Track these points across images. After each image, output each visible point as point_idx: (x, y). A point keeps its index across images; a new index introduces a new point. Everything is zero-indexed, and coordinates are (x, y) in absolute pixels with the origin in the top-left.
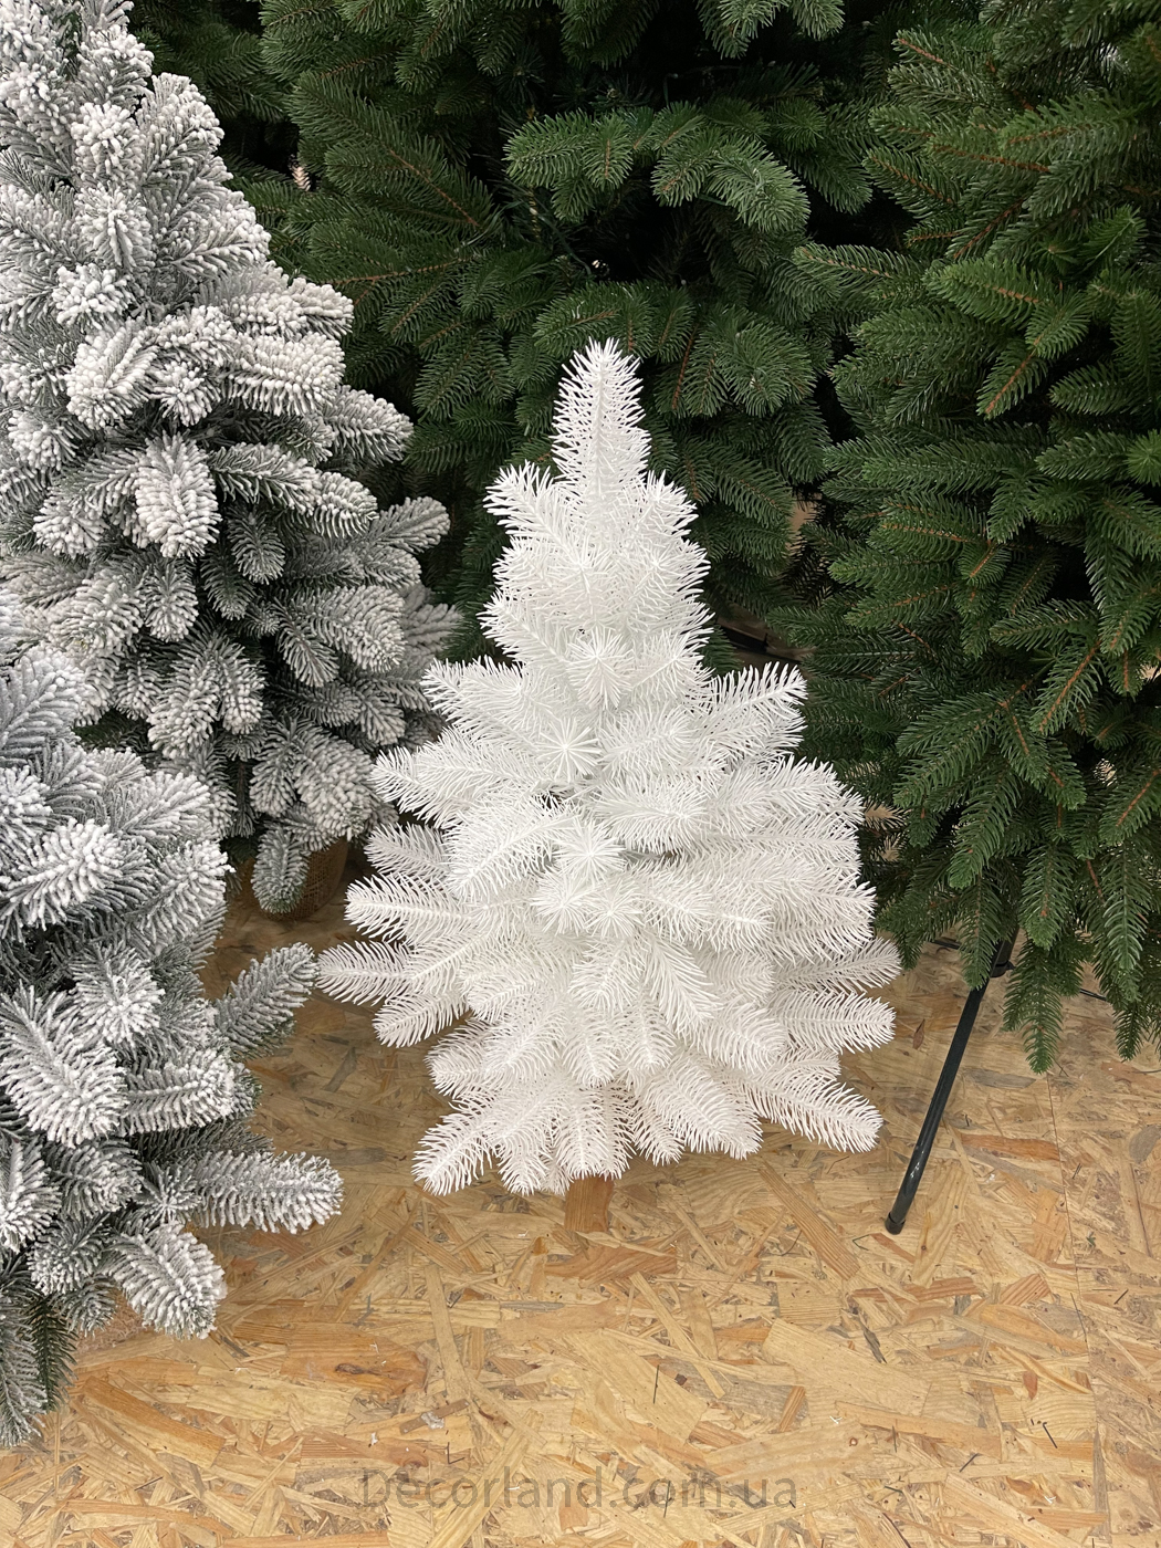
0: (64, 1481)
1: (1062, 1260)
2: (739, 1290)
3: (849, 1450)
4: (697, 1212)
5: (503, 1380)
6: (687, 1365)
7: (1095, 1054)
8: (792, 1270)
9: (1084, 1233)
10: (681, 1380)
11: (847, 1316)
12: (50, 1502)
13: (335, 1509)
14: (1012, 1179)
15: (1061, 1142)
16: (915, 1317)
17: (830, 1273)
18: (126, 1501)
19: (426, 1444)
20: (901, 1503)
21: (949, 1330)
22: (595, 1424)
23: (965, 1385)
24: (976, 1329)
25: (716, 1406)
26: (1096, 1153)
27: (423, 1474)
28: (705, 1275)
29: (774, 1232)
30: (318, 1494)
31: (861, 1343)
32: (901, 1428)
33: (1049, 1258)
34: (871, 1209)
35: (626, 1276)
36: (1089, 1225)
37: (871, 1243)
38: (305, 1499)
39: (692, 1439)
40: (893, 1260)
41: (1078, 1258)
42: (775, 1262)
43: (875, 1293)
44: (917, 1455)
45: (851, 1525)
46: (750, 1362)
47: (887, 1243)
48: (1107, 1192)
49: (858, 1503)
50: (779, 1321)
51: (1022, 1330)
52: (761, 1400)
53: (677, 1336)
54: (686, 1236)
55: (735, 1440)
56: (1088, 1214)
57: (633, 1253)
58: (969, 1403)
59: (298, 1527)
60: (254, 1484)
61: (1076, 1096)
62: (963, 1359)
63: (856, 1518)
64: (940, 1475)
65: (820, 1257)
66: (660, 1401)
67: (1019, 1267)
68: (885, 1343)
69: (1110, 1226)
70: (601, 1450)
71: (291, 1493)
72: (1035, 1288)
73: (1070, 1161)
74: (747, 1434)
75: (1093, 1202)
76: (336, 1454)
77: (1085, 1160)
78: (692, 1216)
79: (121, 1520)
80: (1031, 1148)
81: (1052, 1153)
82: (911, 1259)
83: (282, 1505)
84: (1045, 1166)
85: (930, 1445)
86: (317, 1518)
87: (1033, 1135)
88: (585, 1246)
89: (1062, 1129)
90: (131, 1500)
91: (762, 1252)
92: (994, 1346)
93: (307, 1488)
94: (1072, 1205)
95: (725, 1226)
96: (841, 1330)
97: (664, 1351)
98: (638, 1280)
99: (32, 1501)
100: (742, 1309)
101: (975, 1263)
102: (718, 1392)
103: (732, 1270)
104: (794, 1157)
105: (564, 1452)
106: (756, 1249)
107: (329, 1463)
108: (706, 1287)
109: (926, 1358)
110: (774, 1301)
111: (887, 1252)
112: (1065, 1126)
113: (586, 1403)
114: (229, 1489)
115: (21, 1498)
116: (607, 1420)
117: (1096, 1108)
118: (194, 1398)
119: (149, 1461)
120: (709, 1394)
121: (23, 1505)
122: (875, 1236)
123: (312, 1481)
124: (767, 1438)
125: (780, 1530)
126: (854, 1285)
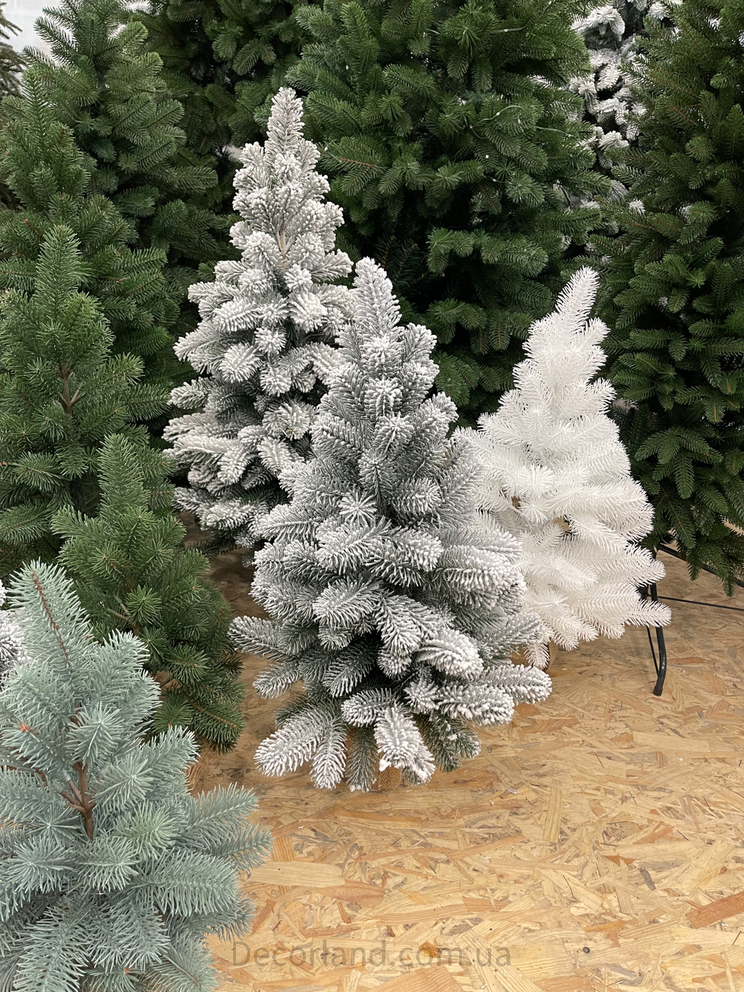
0: (351, 850)
1: (728, 694)
2: (609, 725)
3: (692, 768)
4: (575, 702)
5: (534, 772)
6: (607, 752)
7: (694, 626)
8: (627, 715)
9: (731, 684)
10: (610, 758)
11: (660, 726)
12: (350, 861)
13: (492, 831)
14: (690, 671)
15: (701, 656)
16: (686, 721)
17: (643, 713)
18: (390, 850)
19: (516, 800)
20: (725, 780)
21: (701, 723)
22: (585, 779)
23: (720, 739)
24: (712, 721)
25: (629, 764)
26: (717, 658)
27: (522, 810)
28: (593, 722)
29: (610, 704)
30: (481, 827)
31: (672, 733)
32: (706, 757)
33: (723, 693)
34: (643, 690)
35: (560, 728)
36: (731, 681)
37: (652, 701)
38: (476, 830)
39: (628, 776)
40: (665, 705)
41: (734, 692)
42: (619, 713)
43: (664, 716)
44: (719, 765)
45: (711, 791)
46: (633, 747)
47: (659, 700)
48: (729, 669)
49: (709, 784)
50: (634, 732)
51: (729, 718)
52: (646, 758)
53: (598, 744)
54: (575, 711)
55: (646, 773)
56: (728, 678)
57: (557, 720)
58: (726, 744)
59: (480, 841)
60: (448, 830)
61: (697, 641)
62: (714, 731)
63: (711, 789)
64: (733, 769)
65: (635, 709)
66: (606, 767)
67: (714, 700)
68: (681, 732)
69: (739, 680)
70: (594, 786)
71: (467, 830)
72: (723, 704)
73: (708, 662)
74: (649, 770)
75: (726, 673)
76: (478, 811)
77: (714, 662)
78: (573, 704)
79: (393, 859)
80: (691, 660)
81: (702, 661)
82: (672, 703)
83: (467, 835)
84: (701, 665)
85: (723, 760)
86: (486, 836)
87: (689, 656)
88: (534, 721)
89: (699, 653)
90: (392, 850)
91: (610, 711)
92: (723, 725)
93: (473, 826)
94: (721, 677)
95: (589, 705)
96: (660, 730)
97: (595, 750)
98: (565, 728)
99: (342, 862)
100: (616, 731)
101: (696, 700)
102: (628, 759)
103: (603, 719)
104: (601, 678)
105: (579, 790)
106: (607, 710)
107: (477, 815)
108: (597, 726)
109: (700, 733)
110: (627, 726)
111: (660, 702)
112: (699, 651)
113: (575, 773)
114: (437, 835)
115: (335, 862)
116: (588, 777)
117: (707, 643)
118: (393, 806)
119: (390, 834)
120: (623, 760)
121: (338, 865)
122: (653, 698)
123: (474, 823)
124: (658, 770)
125: (685, 799)
126: (655, 716)
